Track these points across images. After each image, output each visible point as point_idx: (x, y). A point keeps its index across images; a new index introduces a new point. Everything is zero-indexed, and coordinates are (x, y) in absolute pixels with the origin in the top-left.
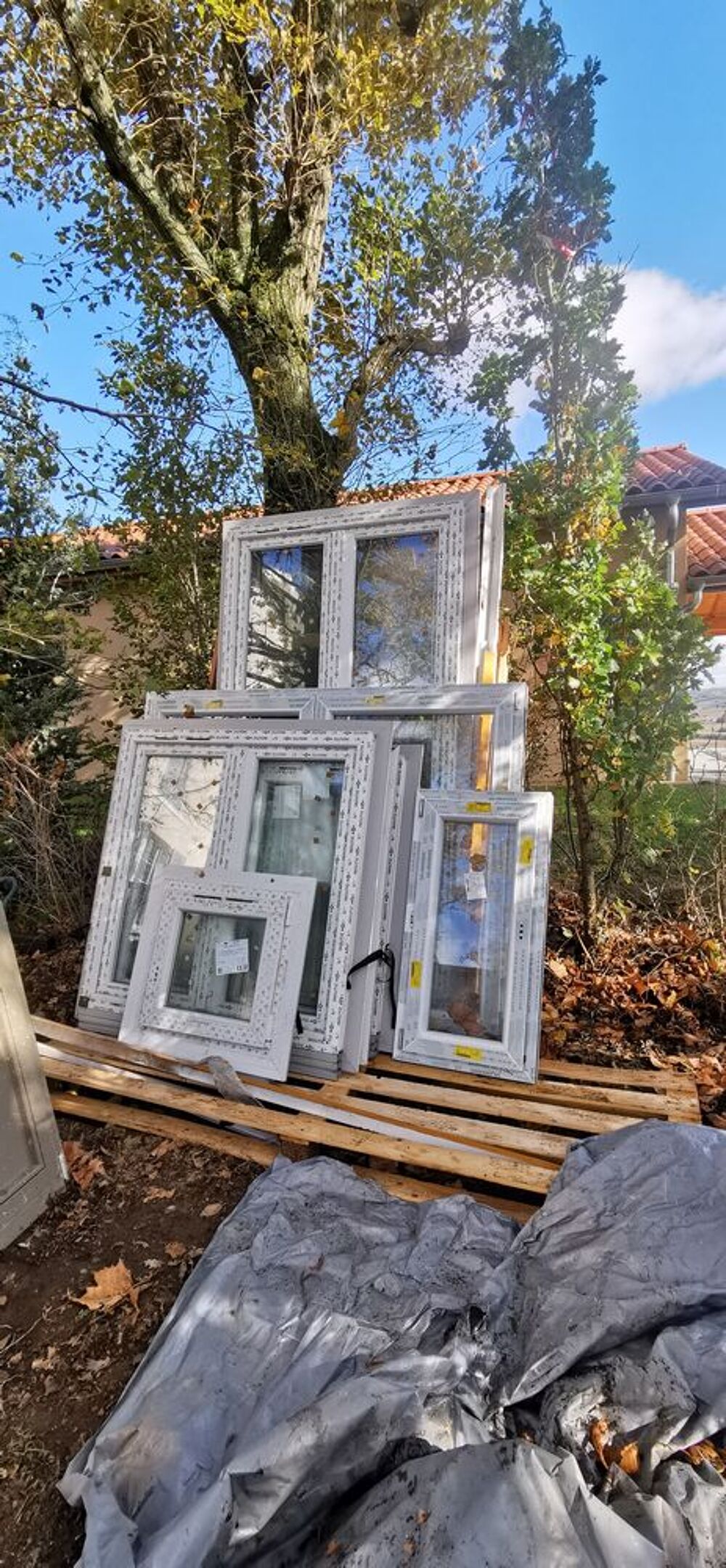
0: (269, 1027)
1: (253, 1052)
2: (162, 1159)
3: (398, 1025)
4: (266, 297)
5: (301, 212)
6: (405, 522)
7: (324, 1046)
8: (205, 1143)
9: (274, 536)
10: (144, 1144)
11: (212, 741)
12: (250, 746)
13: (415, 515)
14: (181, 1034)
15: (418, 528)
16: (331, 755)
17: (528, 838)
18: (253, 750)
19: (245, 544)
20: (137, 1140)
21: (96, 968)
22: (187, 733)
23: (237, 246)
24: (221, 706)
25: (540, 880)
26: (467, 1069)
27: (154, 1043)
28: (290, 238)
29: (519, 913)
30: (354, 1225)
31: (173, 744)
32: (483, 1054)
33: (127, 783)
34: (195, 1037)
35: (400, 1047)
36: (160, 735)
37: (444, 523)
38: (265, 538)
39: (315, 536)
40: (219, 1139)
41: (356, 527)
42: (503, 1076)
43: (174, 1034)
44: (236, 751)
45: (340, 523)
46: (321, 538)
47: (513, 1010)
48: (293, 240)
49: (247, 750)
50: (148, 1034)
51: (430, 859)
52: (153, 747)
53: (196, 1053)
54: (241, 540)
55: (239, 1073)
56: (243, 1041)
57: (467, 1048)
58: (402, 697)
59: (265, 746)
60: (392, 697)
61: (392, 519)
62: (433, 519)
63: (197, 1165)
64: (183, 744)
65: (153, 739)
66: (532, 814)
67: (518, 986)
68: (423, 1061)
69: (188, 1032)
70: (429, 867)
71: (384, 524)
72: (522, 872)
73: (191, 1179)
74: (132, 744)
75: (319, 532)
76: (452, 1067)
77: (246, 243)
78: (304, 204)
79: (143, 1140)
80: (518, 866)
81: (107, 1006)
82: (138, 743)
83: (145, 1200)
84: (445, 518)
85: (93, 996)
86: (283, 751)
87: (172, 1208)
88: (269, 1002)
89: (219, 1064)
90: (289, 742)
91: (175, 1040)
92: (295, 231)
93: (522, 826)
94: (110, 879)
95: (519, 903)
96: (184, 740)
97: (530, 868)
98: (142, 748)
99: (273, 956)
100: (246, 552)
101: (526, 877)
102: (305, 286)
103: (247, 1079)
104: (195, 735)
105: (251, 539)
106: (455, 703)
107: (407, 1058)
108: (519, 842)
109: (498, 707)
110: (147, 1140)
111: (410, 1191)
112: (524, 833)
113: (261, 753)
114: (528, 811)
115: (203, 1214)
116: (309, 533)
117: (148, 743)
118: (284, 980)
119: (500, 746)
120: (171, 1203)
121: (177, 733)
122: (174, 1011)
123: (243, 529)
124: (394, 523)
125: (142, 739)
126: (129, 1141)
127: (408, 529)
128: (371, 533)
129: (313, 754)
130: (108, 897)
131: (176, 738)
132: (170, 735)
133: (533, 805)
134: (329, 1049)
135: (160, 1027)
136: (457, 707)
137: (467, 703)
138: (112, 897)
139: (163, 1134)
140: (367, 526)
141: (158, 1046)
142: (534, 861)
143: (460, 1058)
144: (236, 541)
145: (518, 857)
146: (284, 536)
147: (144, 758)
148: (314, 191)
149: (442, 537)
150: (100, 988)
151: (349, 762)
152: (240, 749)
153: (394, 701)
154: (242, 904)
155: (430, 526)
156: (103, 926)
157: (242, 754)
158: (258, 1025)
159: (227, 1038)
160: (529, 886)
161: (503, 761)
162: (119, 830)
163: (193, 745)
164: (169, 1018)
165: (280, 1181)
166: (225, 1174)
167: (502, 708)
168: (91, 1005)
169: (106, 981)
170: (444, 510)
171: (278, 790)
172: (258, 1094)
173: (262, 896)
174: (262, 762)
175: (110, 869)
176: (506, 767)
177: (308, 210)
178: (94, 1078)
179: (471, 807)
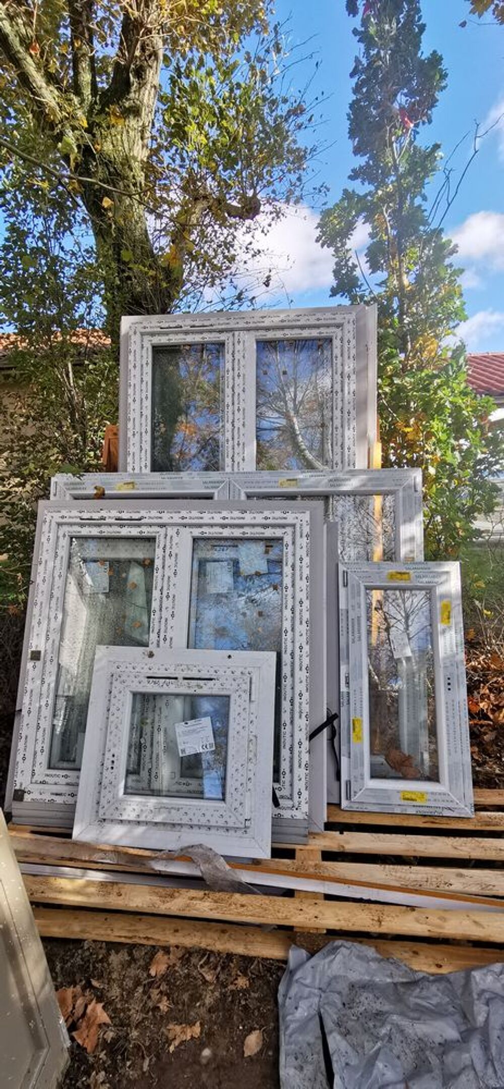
0: (247, 804)
1: (232, 832)
2: (164, 977)
3: (344, 777)
4: (109, 139)
5: (140, 73)
6: (302, 327)
7: (295, 812)
8: (203, 945)
9: (176, 333)
10: (133, 960)
11: (143, 521)
12: (185, 526)
13: (313, 322)
14: (147, 823)
15: (314, 333)
16: (269, 533)
17: (445, 601)
18: (188, 529)
19: (146, 338)
20: (124, 956)
21: (29, 757)
22: (115, 513)
23: (78, 92)
24: (133, 488)
25: (459, 636)
26: (412, 811)
27: (116, 835)
28: (129, 92)
29: (446, 667)
30: (404, 1023)
31: (99, 525)
32: (427, 797)
33: (51, 564)
34: (164, 824)
35: (348, 798)
36: (86, 515)
37: (338, 331)
38: (167, 334)
39: (218, 335)
40: (215, 936)
41: (257, 329)
42: (447, 813)
43: (139, 823)
44: (171, 531)
45: (242, 325)
46: (223, 337)
47: (450, 754)
48: (132, 95)
49: (182, 529)
50: (107, 825)
51: (359, 624)
52: (76, 529)
53: (170, 841)
54: (142, 334)
55: (226, 857)
56: (221, 823)
57: (412, 792)
58: (313, 479)
59: (200, 526)
60: (303, 480)
61: (290, 324)
62: (328, 326)
63: (208, 977)
64: (110, 525)
65: (78, 520)
66: (447, 581)
67: (451, 732)
68: (371, 808)
69: (158, 819)
70: (359, 631)
71: (282, 328)
72: (444, 632)
73: (209, 1000)
74: (54, 525)
75: (221, 331)
76: (398, 810)
77: (87, 92)
78: (141, 66)
79: (130, 954)
80: (440, 627)
81: (47, 797)
82: (59, 525)
83: (172, 1048)
84: (338, 326)
85: (30, 787)
86: (220, 530)
87: (207, 1052)
88: (244, 780)
89: (201, 850)
90: (226, 521)
91: (141, 829)
92: (133, 88)
93: (440, 590)
94: (39, 664)
95: (444, 659)
96: (113, 521)
97: (450, 628)
98: (65, 529)
99: (242, 732)
100: (148, 346)
101: (448, 635)
102: (142, 138)
103: (235, 862)
104: (125, 515)
105: (153, 334)
106: (361, 486)
107: (355, 807)
108: (438, 605)
109: (401, 489)
110: (136, 954)
111: (430, 961)
112: (442, 597)
113: (197, 532)
114: (444, 578)
115: (247, 1053)
116: (210, 331)
117: (71, 524)
118: (255, 755)
119: (405, 522)
120: (203, 1046)
121: (104, 513)
122: (138, 799)
123: (145, 324)
124: (292, 327)
125: (64, 520)
126: (115, 959)
127: (306, 333)
128: (270, 335)
129: (250, 532)
130: (39, 682)
131: (103, 518)
132: (96, 516)
133: (447, 573)
134: (299, 815)
135: (124, 817)
136: (363, 489)
137: (373, 486)
138: (43, 682)
139: (151, 943)
140: (267, 329)
141: (121, 838)
142: (453, 620)
143: (406, 802)
144: (138, 334)
145: (439, 617)
146: (186, 333)
147: (67, 539)
148: (150, 56)
149: (336, 343)
150: (35, 778)
151: (288, 539)
152: (175, 529)
153: (306, 483)
154: (201, 683)
155: (325, 332)
156: (34, 713)
157: (178, 533)
158: (236, 804)
159: (203, 821)
160: (451, 643)
161: (408, 535)
162: (45, 611)
163: (122, 526)
164: (134, 806)
165: (308, 981)
166: (242, 982)
167: (404, 489)
168: (27, 797)
169: (41, 770)
170: (339, 319)
171: (210, 567)
172: (247, 877)
173: (221, 673)
174: (195, 540)
175: (39, 652)
176: (412, 539)
177: (145, 71)
178: (61, 891)
179: (392, 576)
